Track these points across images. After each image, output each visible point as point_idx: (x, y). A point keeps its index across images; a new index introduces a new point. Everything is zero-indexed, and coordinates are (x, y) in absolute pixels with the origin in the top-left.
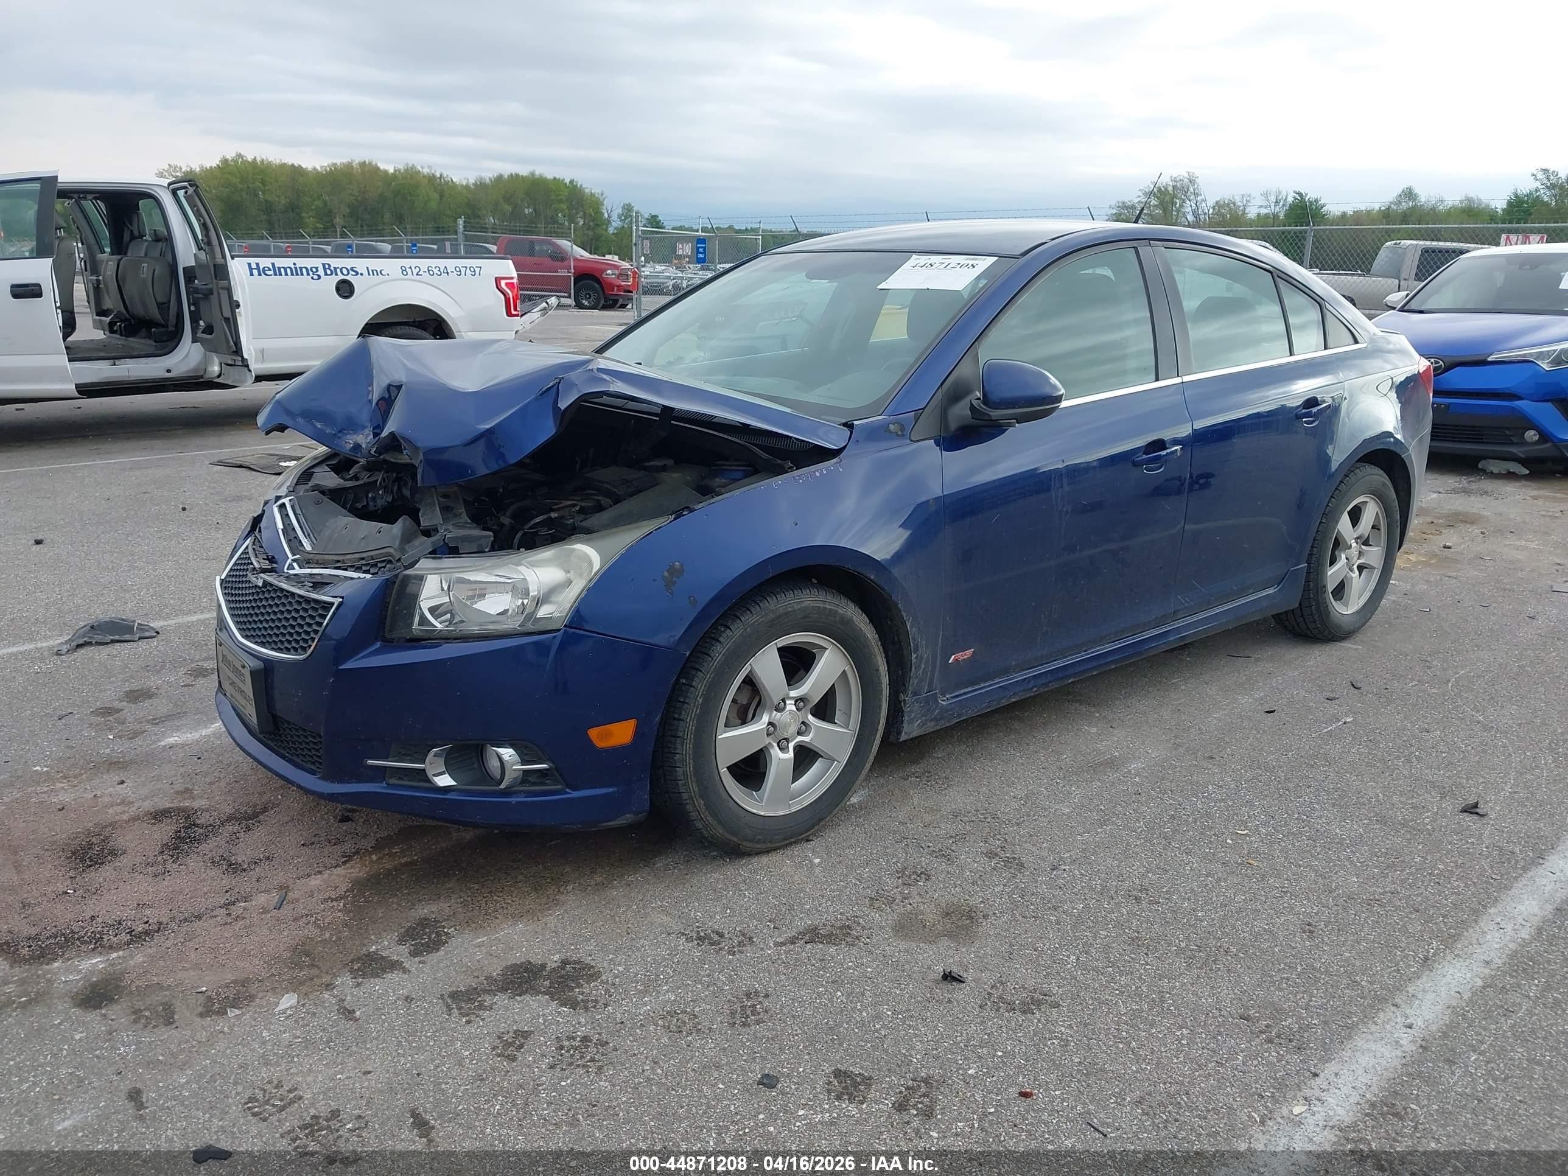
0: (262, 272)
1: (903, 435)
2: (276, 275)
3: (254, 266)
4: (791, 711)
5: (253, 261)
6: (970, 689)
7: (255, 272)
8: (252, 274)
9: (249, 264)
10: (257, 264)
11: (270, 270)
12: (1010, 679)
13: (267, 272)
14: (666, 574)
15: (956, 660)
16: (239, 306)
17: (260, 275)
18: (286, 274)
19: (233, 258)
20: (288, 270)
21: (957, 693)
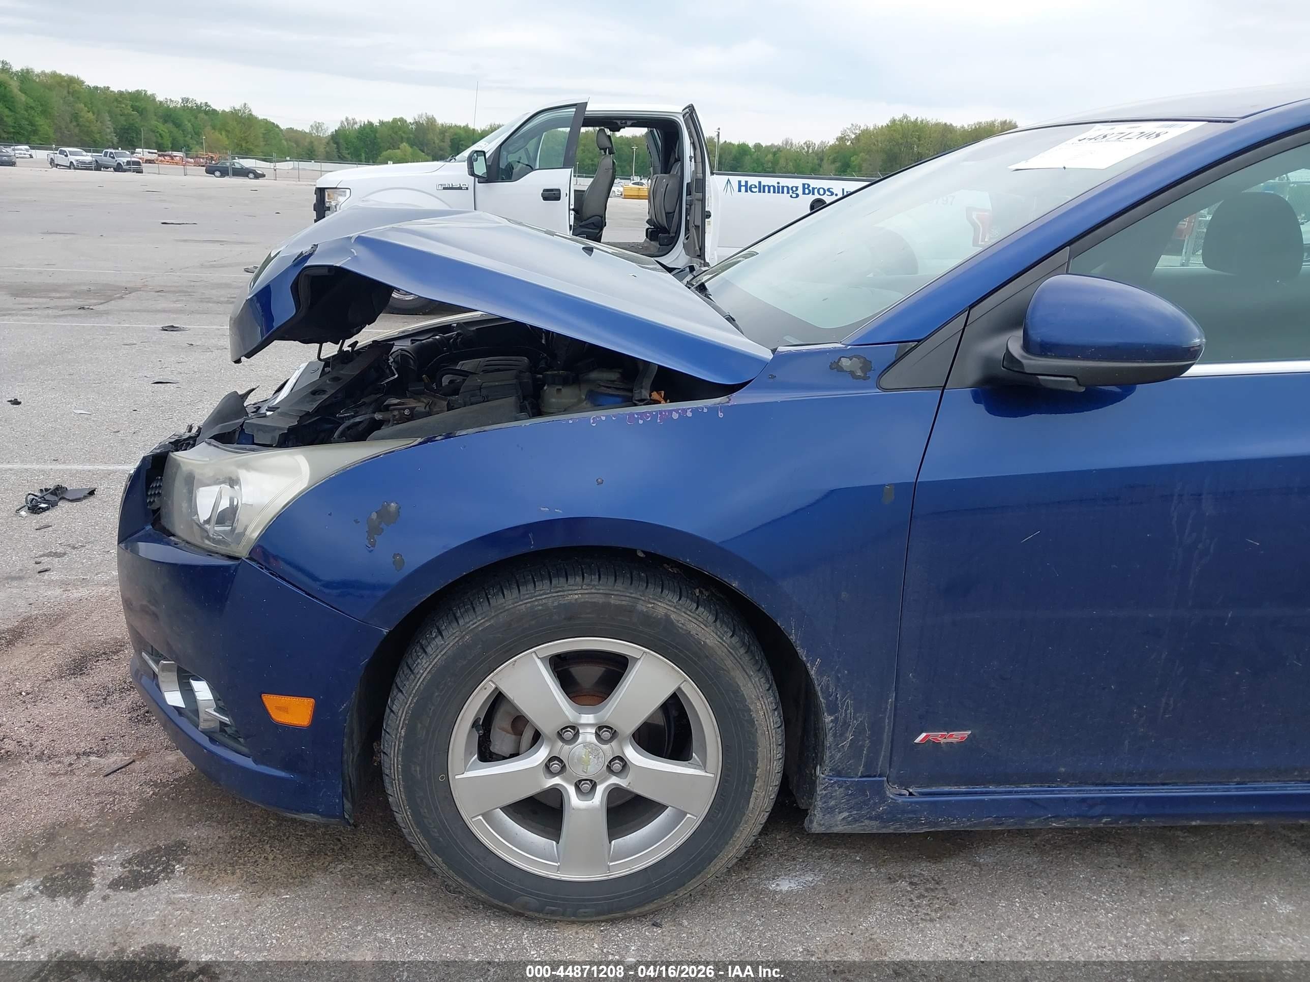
0: (749, 188)
1: (865, 378)
2: (760, 191)
3: (743, 183)
4: (586, 745)
5: (743, 179)
6: (963, 789)
7: (743, 189)
8: (740, 191)
9: (740, 182)
10: (746, 182)
11: (756, 187)
12: (1052, 792)
13: (753, 190)
14: (374, 516)
15: (926, 741)
16: (710, 216)
17: (746, 191)
18: (769, 192)
19: (712, 173)
20: (772, 188)
21: (934, 789)
